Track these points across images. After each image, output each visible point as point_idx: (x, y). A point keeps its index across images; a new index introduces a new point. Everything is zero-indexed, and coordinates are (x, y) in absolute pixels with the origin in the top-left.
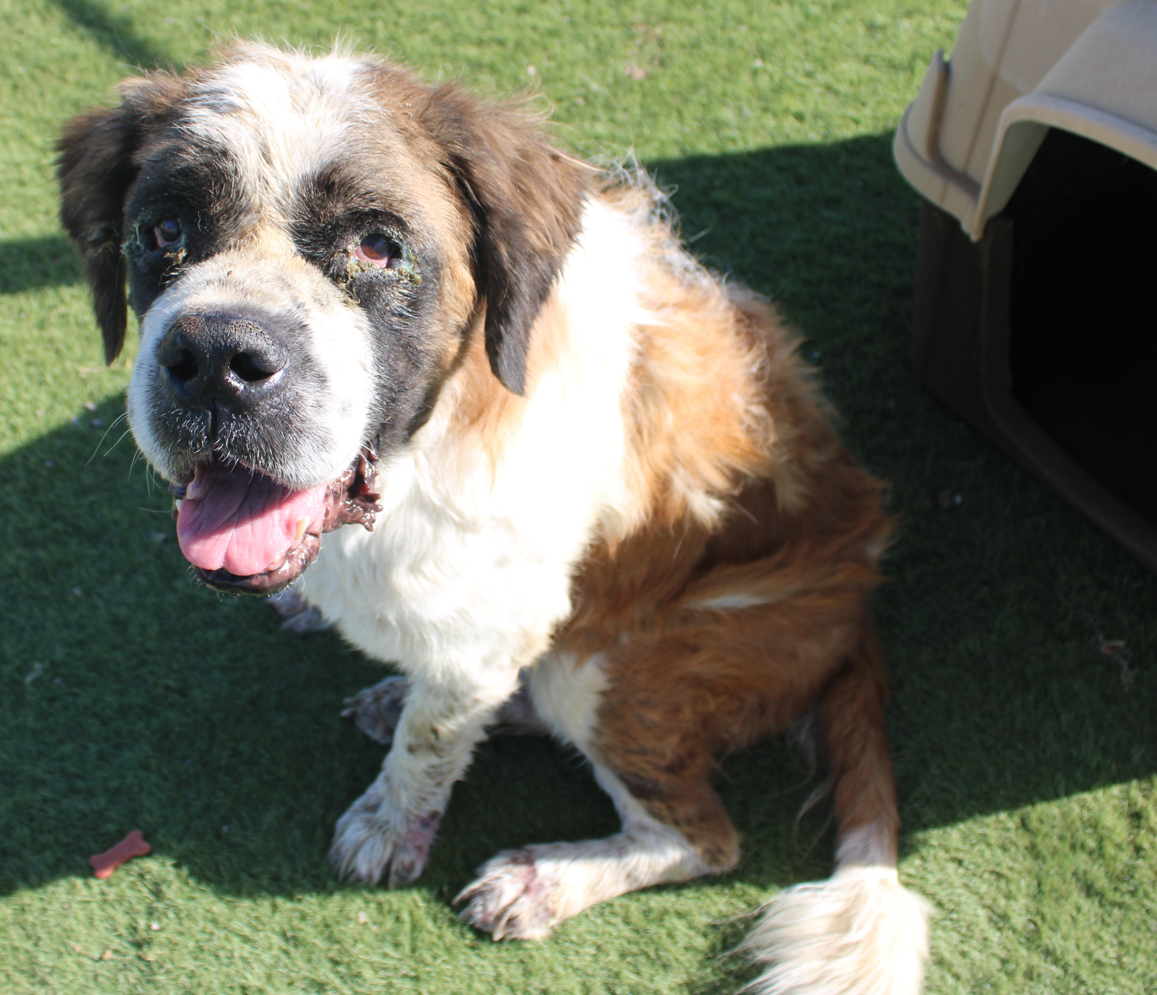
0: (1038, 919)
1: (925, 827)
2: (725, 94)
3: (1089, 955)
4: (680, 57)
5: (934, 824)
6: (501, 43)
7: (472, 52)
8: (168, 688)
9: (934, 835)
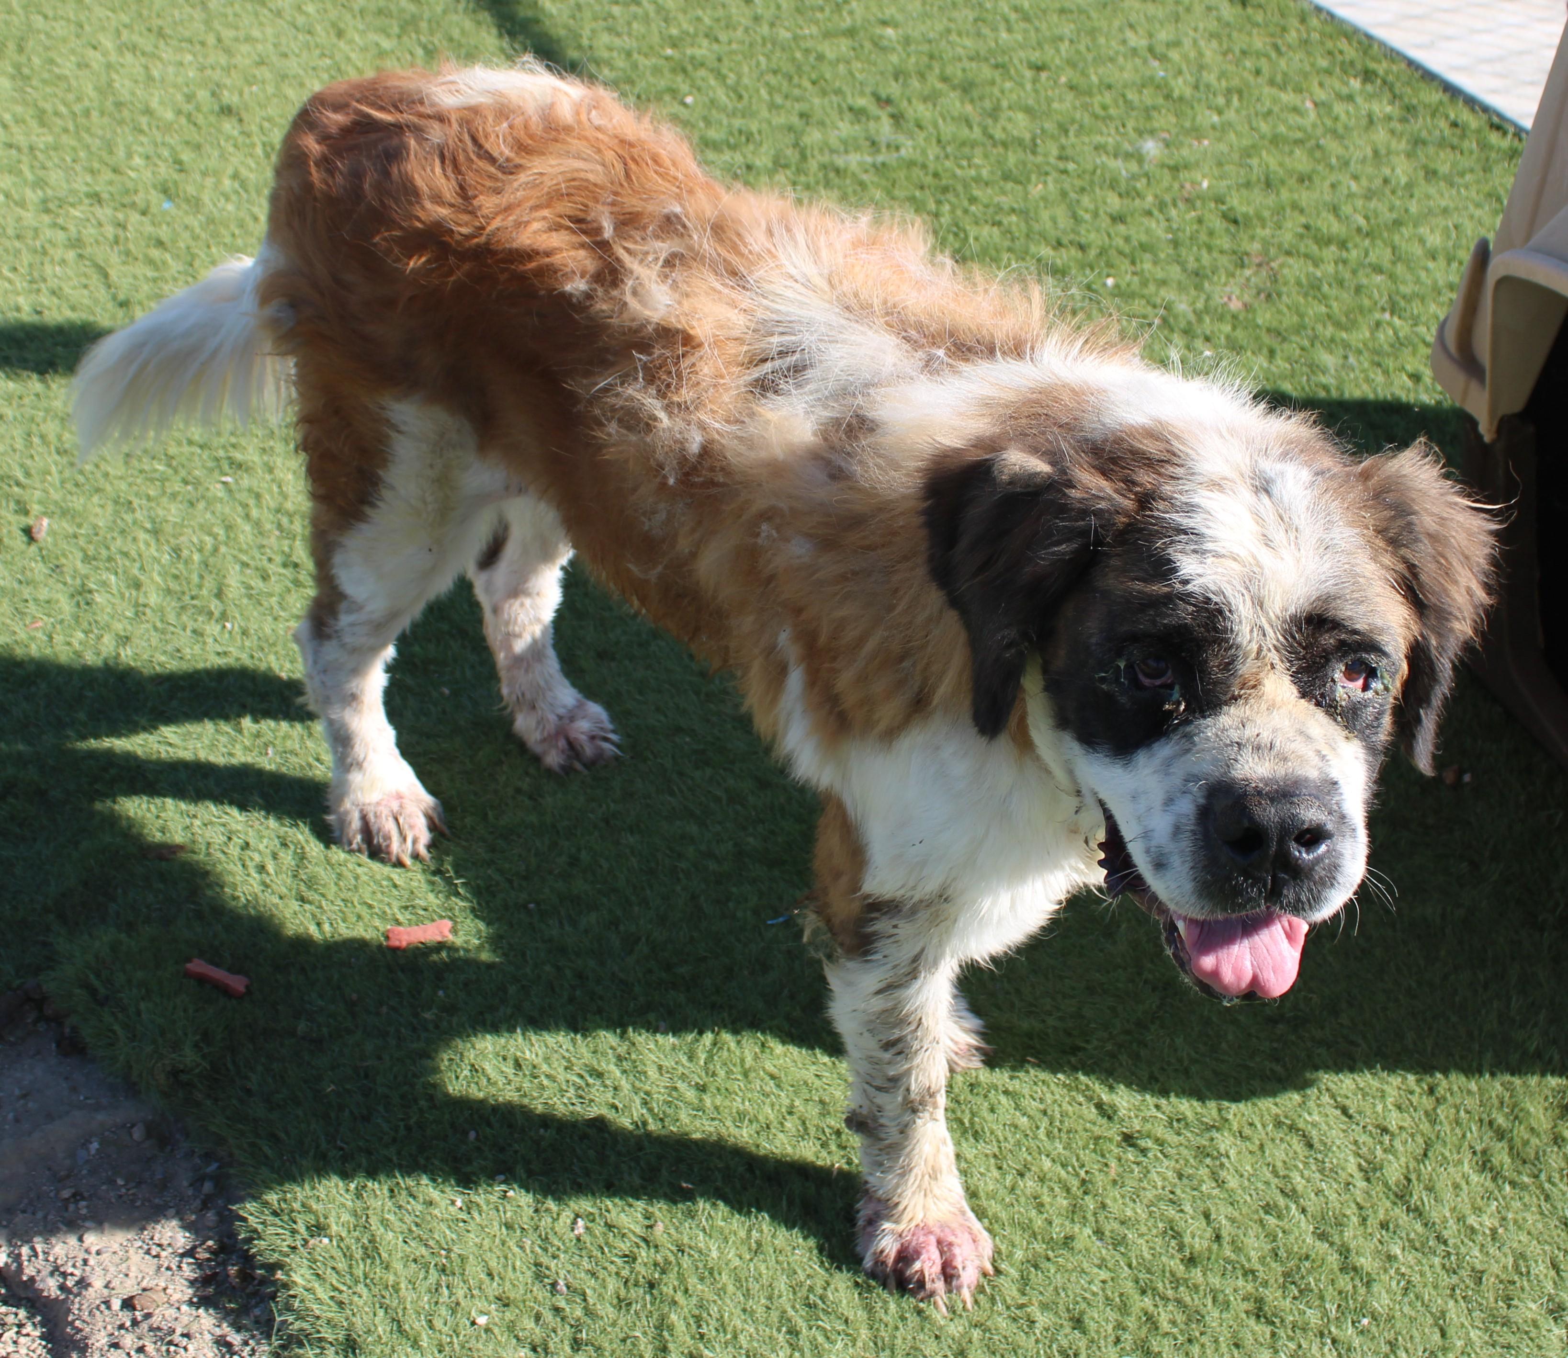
0: (1413, 1177)
1: (1316, 1068)
2: (1332, 340)
3: (1461, 1219)
4: (1291, 296)
5: (1327, 1068)
6: (1082, 248)
7: (1046, 251)
8: (518, 791)
9: (1327, 1079)
